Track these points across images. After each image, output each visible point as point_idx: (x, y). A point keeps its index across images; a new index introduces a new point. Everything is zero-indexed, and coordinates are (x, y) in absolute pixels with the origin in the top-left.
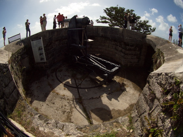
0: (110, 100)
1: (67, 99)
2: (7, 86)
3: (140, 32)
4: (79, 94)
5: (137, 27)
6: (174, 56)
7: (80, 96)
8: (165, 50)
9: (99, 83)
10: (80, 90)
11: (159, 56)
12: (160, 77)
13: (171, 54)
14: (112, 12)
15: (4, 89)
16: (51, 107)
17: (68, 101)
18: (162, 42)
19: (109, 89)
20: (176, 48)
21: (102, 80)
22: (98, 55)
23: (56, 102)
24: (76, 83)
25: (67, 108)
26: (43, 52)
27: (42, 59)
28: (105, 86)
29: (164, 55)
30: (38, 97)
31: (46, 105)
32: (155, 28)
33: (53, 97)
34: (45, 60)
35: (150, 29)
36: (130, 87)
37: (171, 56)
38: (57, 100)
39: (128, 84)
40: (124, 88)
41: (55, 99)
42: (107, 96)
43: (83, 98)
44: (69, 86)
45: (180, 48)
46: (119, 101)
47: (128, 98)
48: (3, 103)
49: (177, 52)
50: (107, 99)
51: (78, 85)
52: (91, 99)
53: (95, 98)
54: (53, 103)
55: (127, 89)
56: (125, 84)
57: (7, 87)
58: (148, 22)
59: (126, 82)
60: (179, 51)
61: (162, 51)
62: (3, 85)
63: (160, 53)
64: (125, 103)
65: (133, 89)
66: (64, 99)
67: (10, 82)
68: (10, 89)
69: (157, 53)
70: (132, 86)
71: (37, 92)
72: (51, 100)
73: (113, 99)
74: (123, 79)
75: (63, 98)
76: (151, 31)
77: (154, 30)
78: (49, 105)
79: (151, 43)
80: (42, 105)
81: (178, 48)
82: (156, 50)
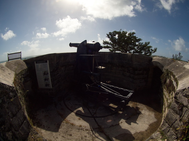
0: (130, 124)
1: (86, 130)
2: (14, 115)
3: (142, 55)
4: (97, 124)
5: (138, 50)
6: (183, 72)
7: (99, 125)
8: (173, 69)
9: (114, 110)
10: (97, 119)
11: (168, 75)
12: (184, 91)
13: (180, 72)
14: (114, 37)
15: (11, 120)
16: (68, 139)
17: (88, 132)
18: (168, 62)
19: (126, 115)
20: (183, 65)
21: (116, 107)
22: (109, 82)
23: (74, 133)
24: (90, 112)
25: (87, 138)
26: (49, 77)
27: (47, 85)
28: (121, 112)
29: (174, 74)
30: (49, 127)
31: (61, 137)
32: (157, 48)
33: (69, 129)
34: (51, 87)
35: (151, 50)
36: (145, 110)
37: (181, 73)
38: (74, 132)
39: (142, 107)
40: (140, 111)
41: (71, 131)
42: (126, 122)
43: (103, 127)
44: (83, 116)
45: (187, 64)
46: (138, 124)
47: (146, 120)
48: (11, 137)
49: (185, 68)
50: (126, 124)
51: (93, 114)
52: (111, 126)
53: (115, 125)
54: (70, 135)
55: (143, 112)
56: (139, 108)
57: (14, 118)
58: (149, 43)
59: (140, 106)
60: (186, 67)
61: (171, 71)
62: (10, 114)
63: (169, 73)
64: (144, 124)
65: (148, 110)
66: (82, 130)
67: (18, 111)
68: (19, 120)
69: (165, 73)
70: (146, 108)
71: (46, 122)
72: (67, 132)
73: (132, 123)
74: (136, 103)
75: (80, 128)
76: (152, 52)
77: (155, 50)
78: (65, 137)
79: (158, 65)
80: (55, 137)
81: (185, 65)
82: (164, 71)
